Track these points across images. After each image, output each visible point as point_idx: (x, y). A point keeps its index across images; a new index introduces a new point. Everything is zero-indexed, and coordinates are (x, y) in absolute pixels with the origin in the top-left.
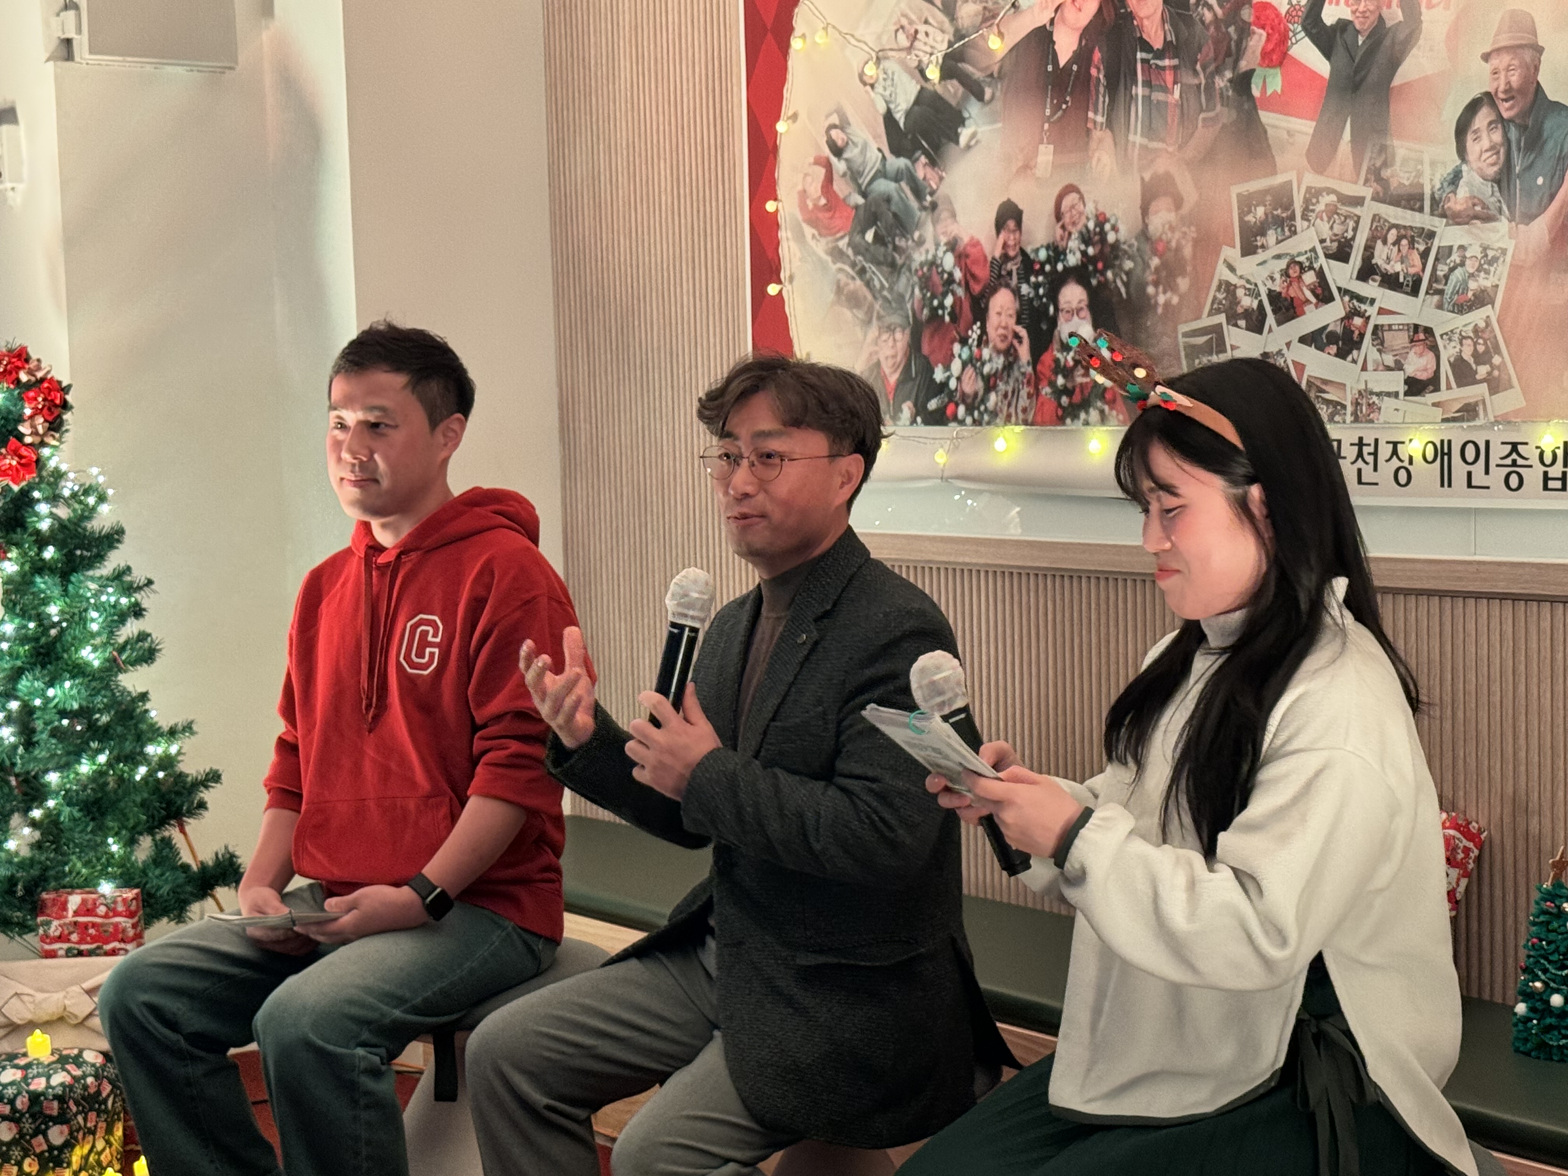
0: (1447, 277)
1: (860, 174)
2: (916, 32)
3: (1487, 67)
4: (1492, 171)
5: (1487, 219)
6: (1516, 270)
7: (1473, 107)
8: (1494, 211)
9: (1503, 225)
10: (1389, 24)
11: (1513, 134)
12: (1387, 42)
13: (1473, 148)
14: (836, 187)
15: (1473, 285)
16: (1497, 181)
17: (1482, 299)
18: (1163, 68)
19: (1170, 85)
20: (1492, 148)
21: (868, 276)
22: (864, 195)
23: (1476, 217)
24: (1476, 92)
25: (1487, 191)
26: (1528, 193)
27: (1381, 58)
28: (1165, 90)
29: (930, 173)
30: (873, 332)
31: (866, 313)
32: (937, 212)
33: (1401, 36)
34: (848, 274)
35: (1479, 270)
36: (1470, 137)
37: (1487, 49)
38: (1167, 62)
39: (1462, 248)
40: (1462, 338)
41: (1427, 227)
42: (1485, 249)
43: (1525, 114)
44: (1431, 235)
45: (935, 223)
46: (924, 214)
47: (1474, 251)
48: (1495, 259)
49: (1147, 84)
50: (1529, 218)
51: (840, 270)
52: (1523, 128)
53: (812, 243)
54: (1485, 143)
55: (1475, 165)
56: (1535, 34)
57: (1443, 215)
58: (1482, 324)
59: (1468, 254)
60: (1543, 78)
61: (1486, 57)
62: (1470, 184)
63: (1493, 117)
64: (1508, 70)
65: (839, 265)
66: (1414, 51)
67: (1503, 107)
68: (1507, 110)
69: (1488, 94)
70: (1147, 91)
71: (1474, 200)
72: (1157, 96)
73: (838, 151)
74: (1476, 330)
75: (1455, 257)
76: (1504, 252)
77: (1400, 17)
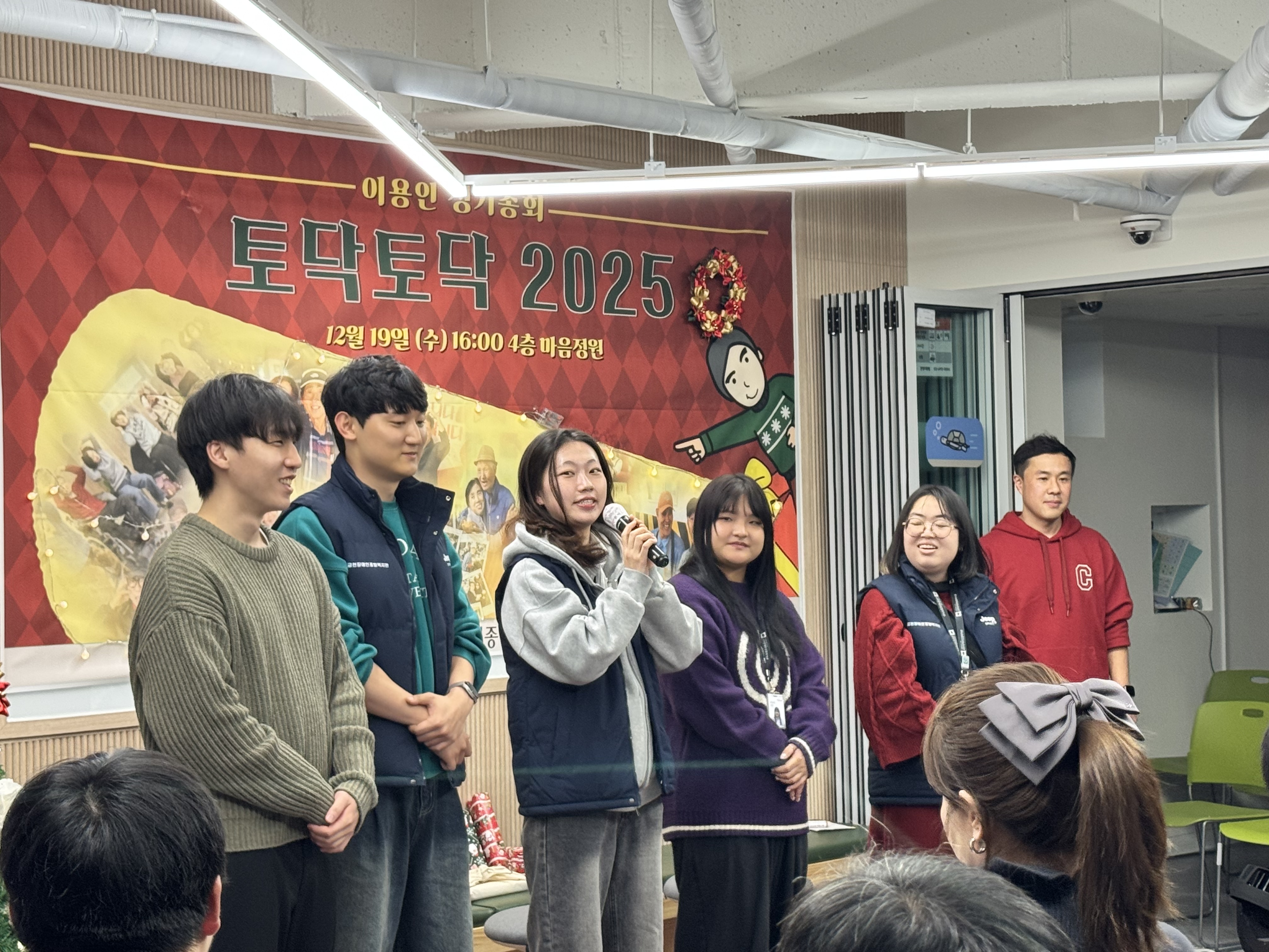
0: (463, 556)
1: (113, 481)
2: (157, 400)
3: (476, 468)
4: (479, 511)
5: (478, 531)
6: (490, 554)
7: (471, 484)
8: (481, 529)
9: (484, 534)
10: (435, 442)
11: (487, 496)
12: (434, 450)
13: (472, 501)
14: (87, 487)
15: (473, 560)
16: (482, 516)
17: (477, 566)
18: (325, 445)
19: (328, 454)
20: (479, 502)
21: (114, 546)
22: (116, 494)
23: (474, 531)
24: (472, 478)
25: (478, 520)
26: (494, 521)
27: (431, 457)
28: (325, 456)
29: (168, 485)
30: (123, 581)
31: (116, 569)
32: (173, 508)
33: (440, 448)
34: (98, 544)
35: (476, 553)
36: (470, 496)
37: (476, 460)
38: (326, 442)
39: (469, 544)
40: (470, 583)
41: (455, 534)
42: (478, 544)
43: (492, 489)
44: (456, 537)
45: (170, 515)
46: (162, 509)
47: (474, 545)
48: (482, 549)
49: (315, 452)
50: (495, 532)
51: (91, 541)
52: (490, 494)
53: (68, 523)
54: (476, 499)
55: (473, 508)
56: (494, 456)
57: (461, 529)
58: (477, 577)
59: (472, 546)
60: (497, 475)
61: (476, 463)
62: (471, 516)
63: (479, 489)
64: (484, 469)
65: (90, 538)
66: (447, 456)
67: (483, 485)
68: (485, 487)
69: (477, 479)
70: (315, 456)
71: (473, 523)
72: (321, 459)
73: (93, 465)
74: (475, 579)
75: (467, 547)
76: (485, 546)
77: (439, 440)
